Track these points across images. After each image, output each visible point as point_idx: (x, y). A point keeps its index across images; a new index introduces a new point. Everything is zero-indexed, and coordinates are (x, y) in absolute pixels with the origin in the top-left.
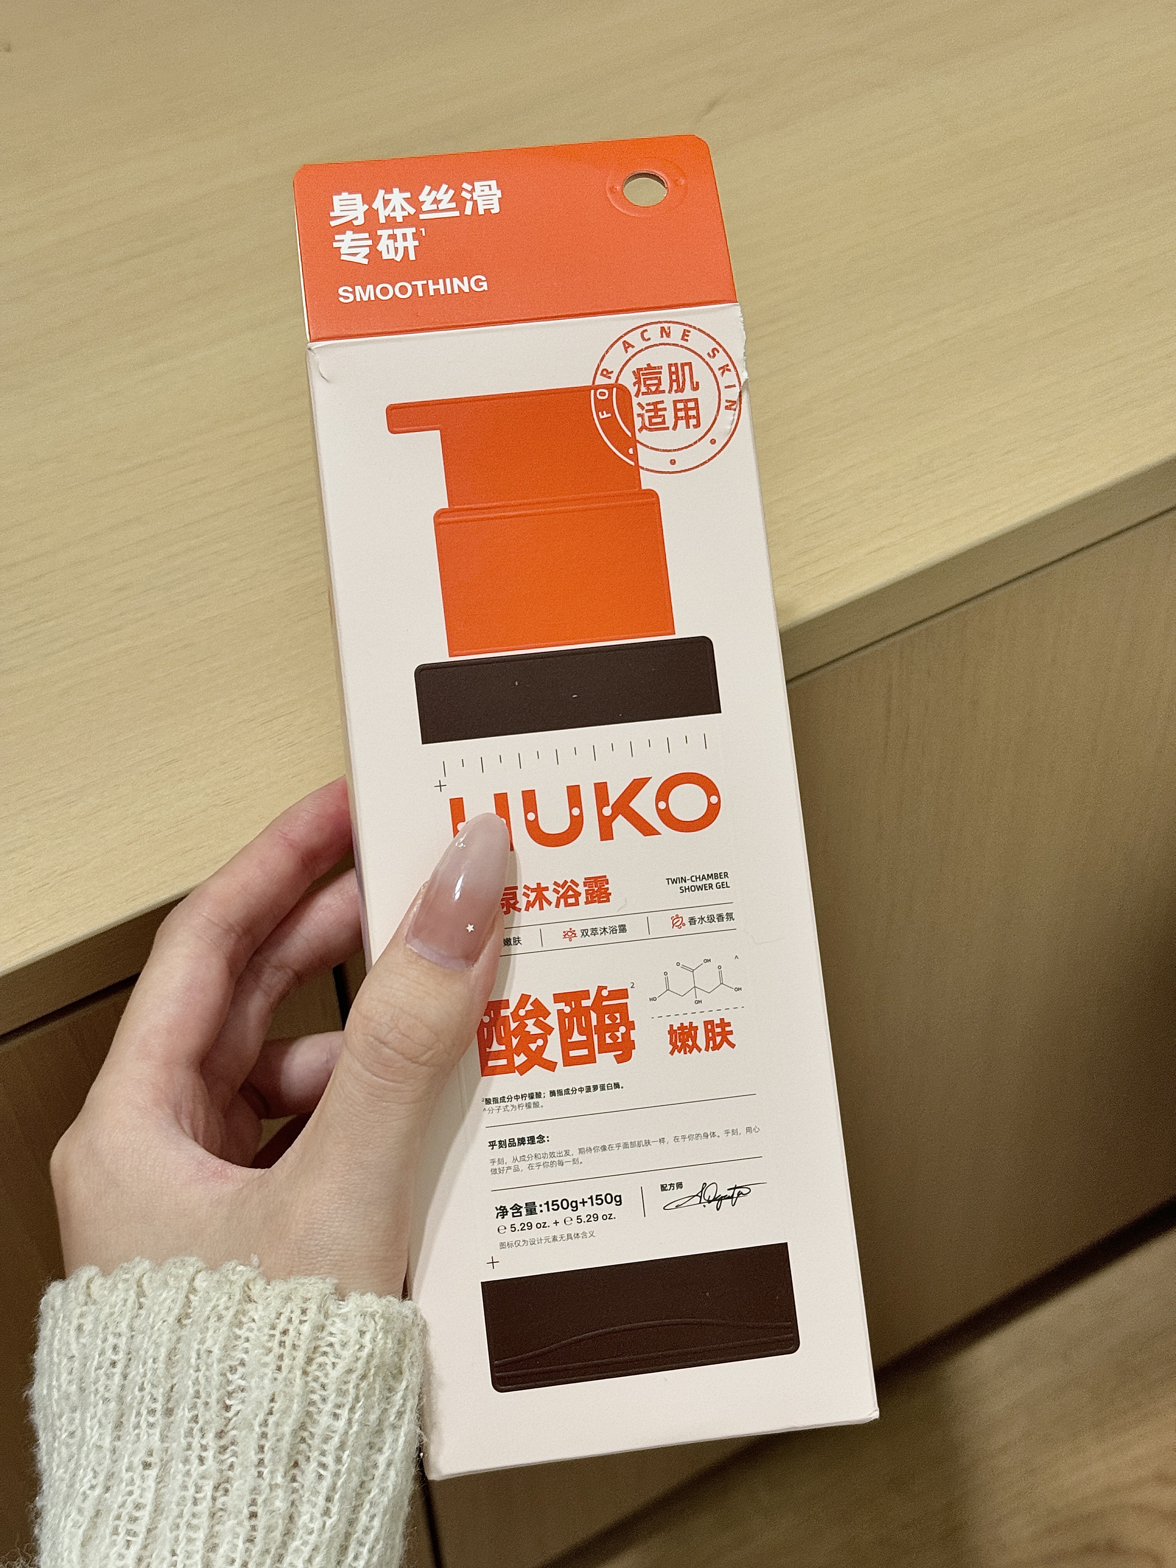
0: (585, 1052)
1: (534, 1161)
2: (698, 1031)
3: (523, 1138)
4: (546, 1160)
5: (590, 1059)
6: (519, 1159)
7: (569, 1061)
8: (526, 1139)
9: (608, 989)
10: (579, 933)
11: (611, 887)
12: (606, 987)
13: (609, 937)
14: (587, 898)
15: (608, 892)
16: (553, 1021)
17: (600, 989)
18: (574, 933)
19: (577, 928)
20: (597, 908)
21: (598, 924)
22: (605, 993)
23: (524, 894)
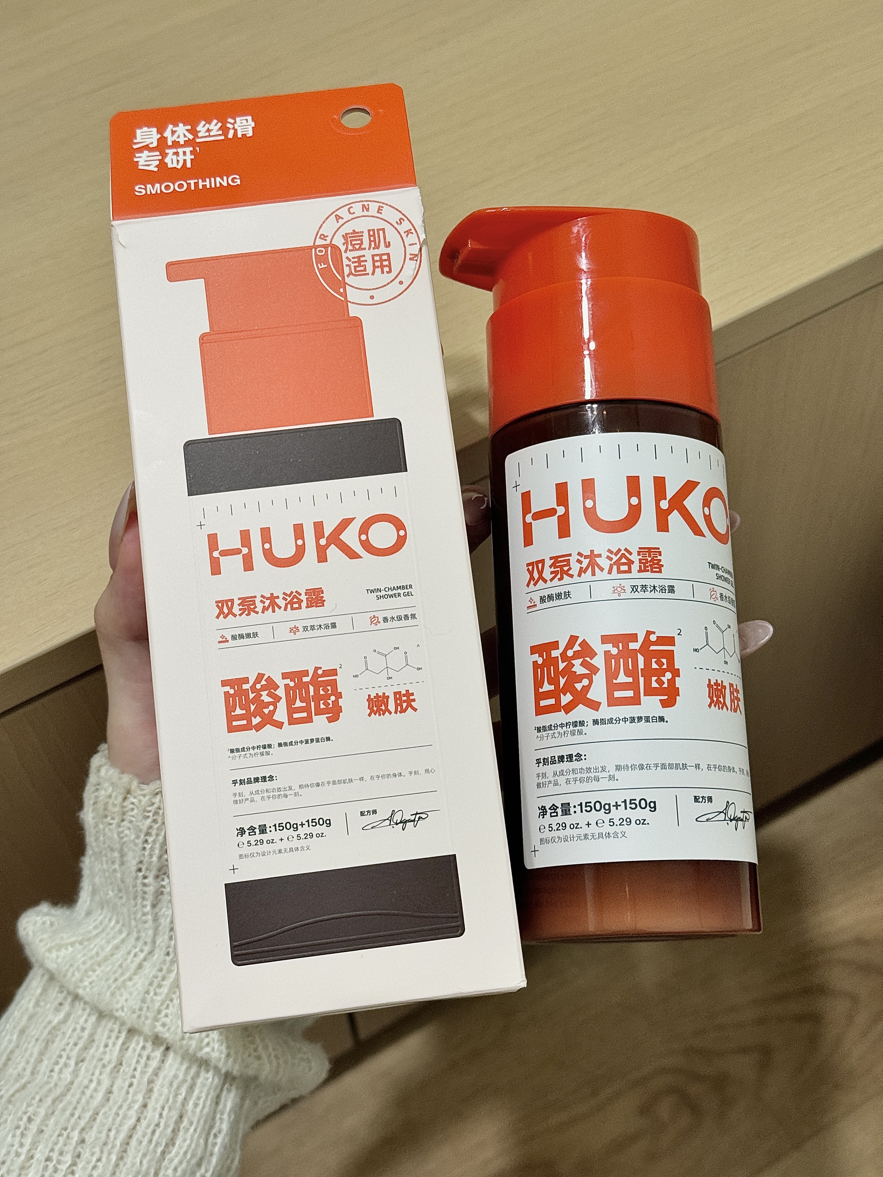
0: (305, 715)
1: (265, 794)
2: (389, 700)
3: (257, 777)
4: (275, 794)
5: (308, 720)
6: (254, 793)
7: (292, 722)
8: (260, 778)
9: (322, 669)
10: (301, 629)
11: (325, 596)
12: (321, 668)
13: (324, 632)
14: (307, 604)
15: (323, 599)
16: (281, 692)
17: (317, 669)
18: (297, 628)
19: (300, 625)
20: (315, 611)
21: (315, 623)
22: (320, 672)
23: (261, 601)
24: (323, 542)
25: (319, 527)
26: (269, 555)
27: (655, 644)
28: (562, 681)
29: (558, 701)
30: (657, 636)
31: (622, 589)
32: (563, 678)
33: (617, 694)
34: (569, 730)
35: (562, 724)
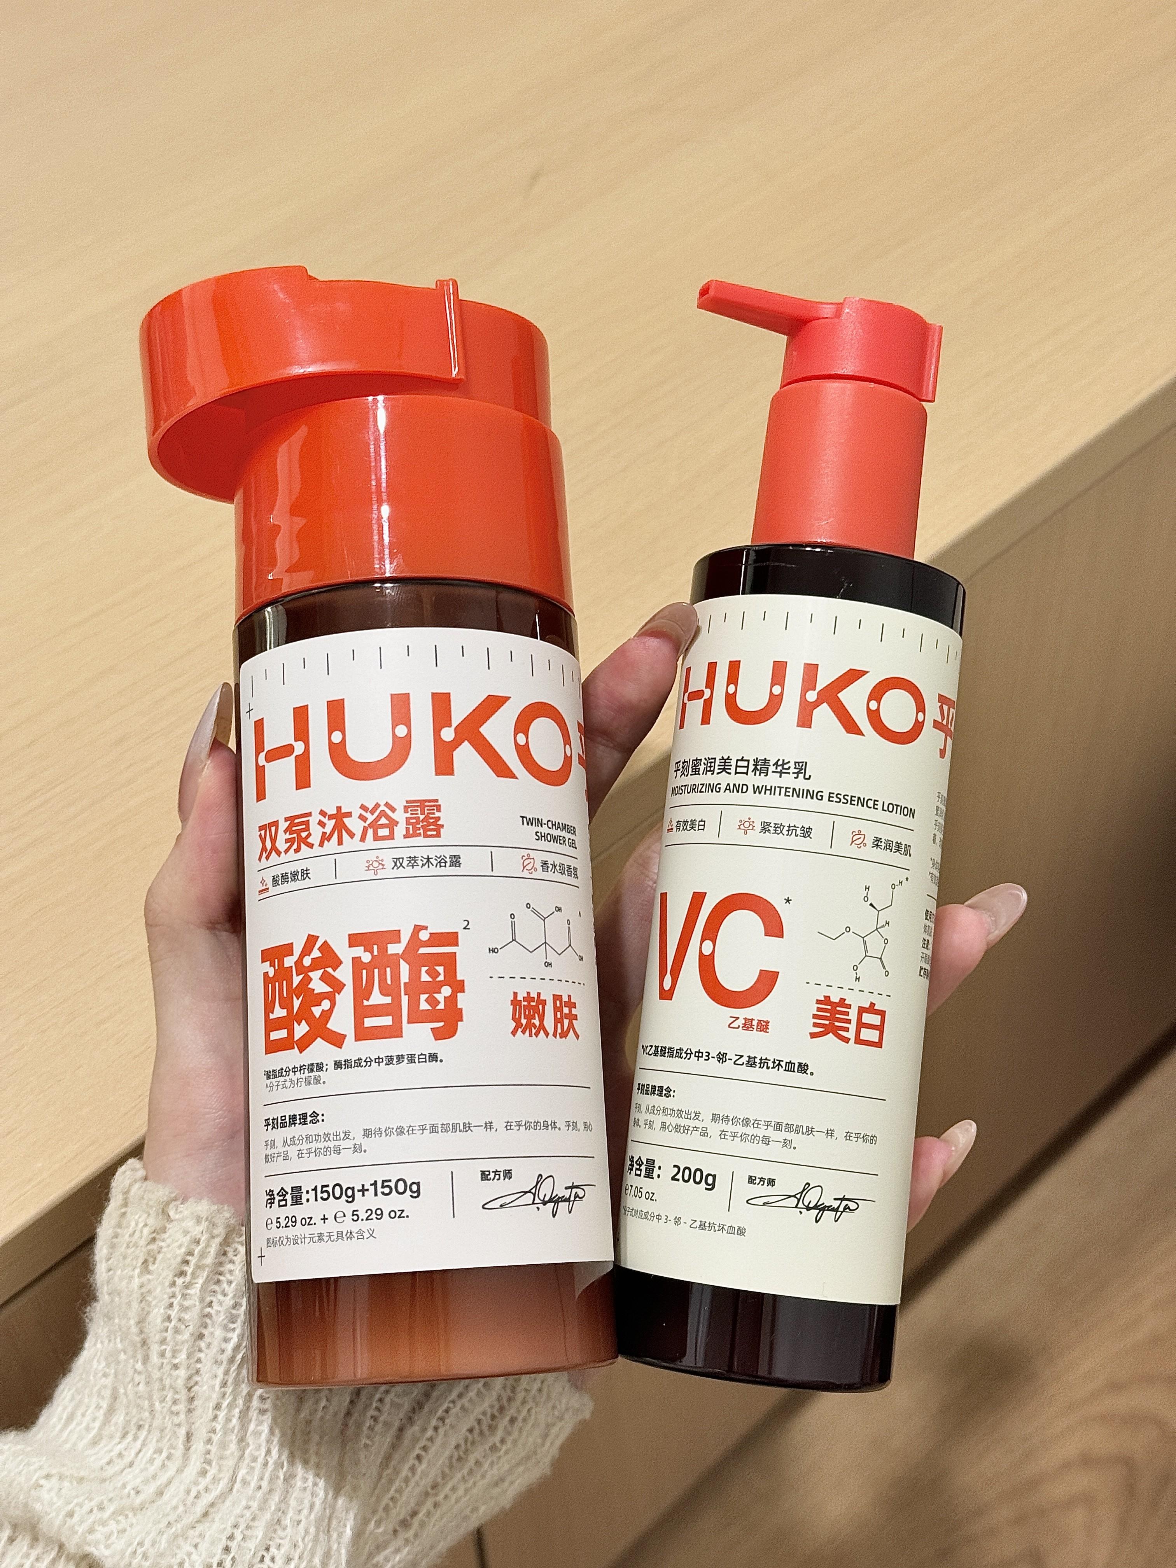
27: (427, 944)
28: (297, 1003)
29: (291, 1033)
30: (430, 933)
31: (380, 864)
32: (298, 999)
33: (369, 1022)
34: (303, 1076)
35: (295, 1068)
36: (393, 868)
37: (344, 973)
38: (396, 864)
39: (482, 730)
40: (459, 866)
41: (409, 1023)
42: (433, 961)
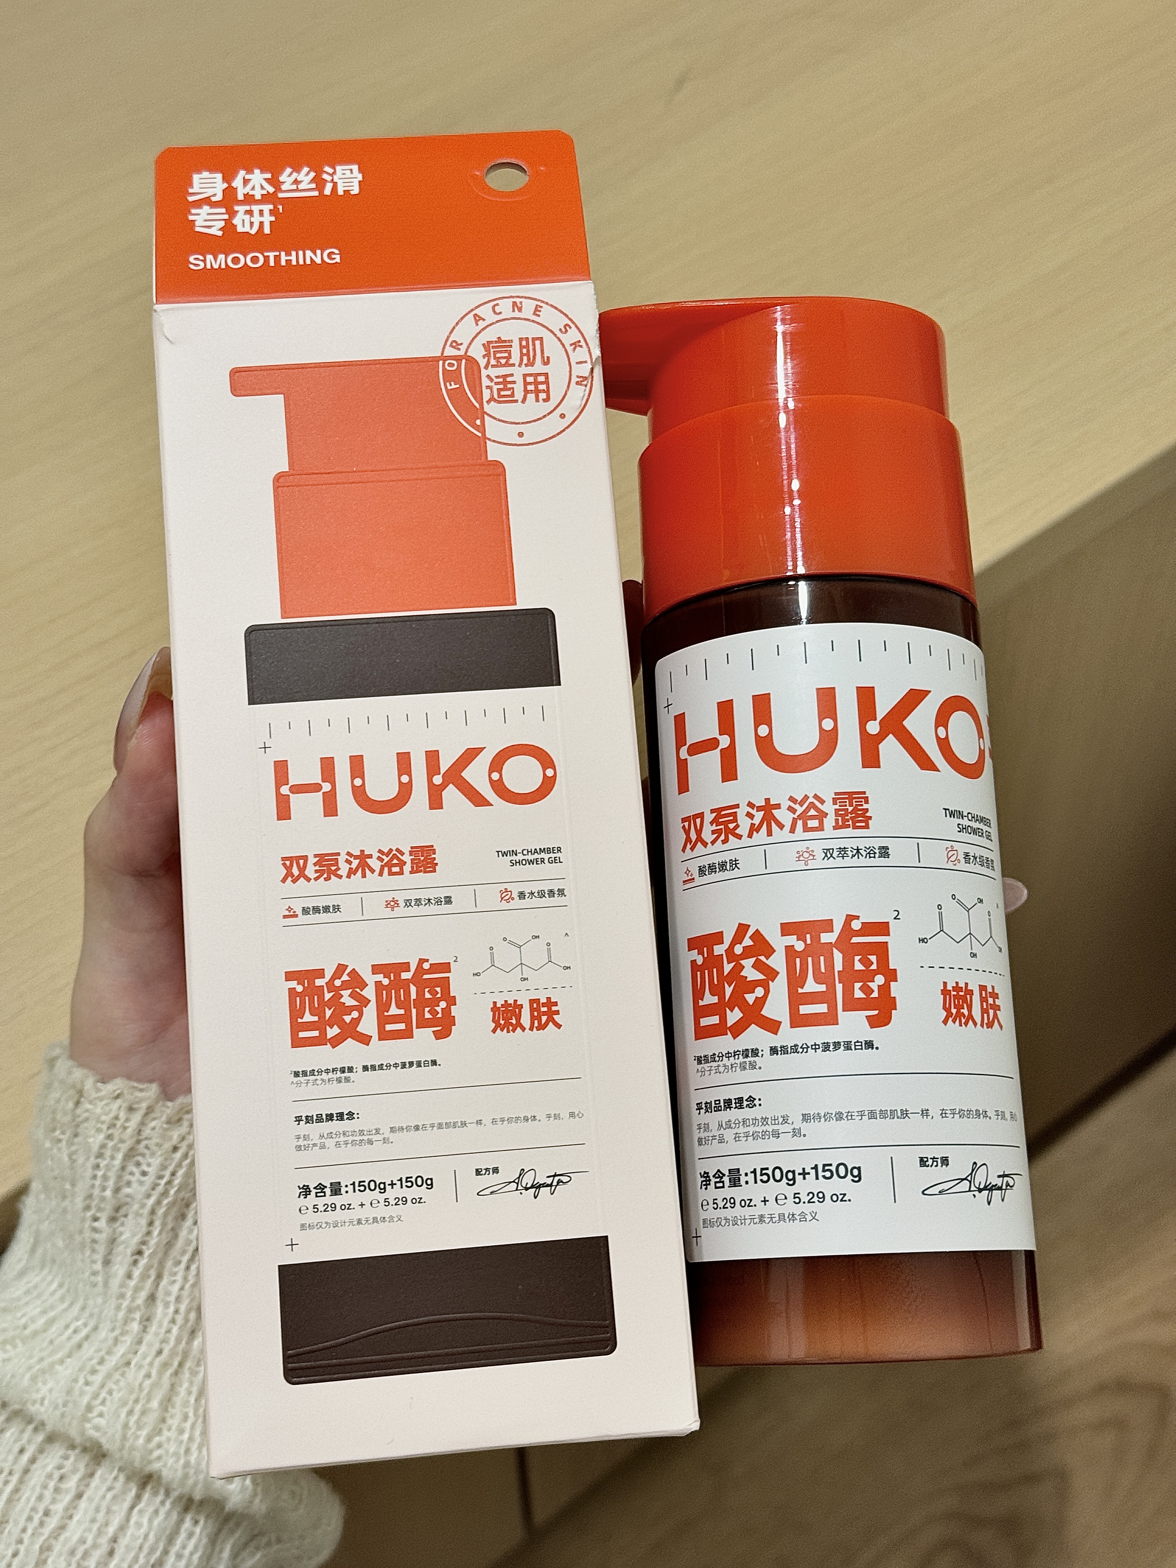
0: (402, 1026)
1: (342, 1139)
2: (522, 1010)
3: (331, 1114)
4: (355, 1138)
5: (407, 1034)
6: (326, 1136)
7: (384, 1035)
8: (335, 1115)
9: (430, 962)
10: (402, 904)
11: (438, 857)
12: (427, 961)
13: (433, 909)
14: (412, 867)
15: (435, 862)
16: (369, 992)
17: (422, 961)
18: (396, 902)
19: (401, 897)
20: (422, 878)
21: (423, 895)
22: (426, 966)
23: (347, 861)
24: (438, 780)
25: (432, 758)
26: (360, 796)
27: (859, 933)
28: (729, 990)
29: (723, 1019)
30: (862, 923)
31: (810, 854)
32: (730, 986)
33: (804, 1009)
34: (738, 1062)
35: (728, 1053)
36: (824, 859)
37: (777, 962)
38: (826, 856)
39: (905, 723)
40: (888, 857)
41: (844, 1010)
42: (865, 950)
